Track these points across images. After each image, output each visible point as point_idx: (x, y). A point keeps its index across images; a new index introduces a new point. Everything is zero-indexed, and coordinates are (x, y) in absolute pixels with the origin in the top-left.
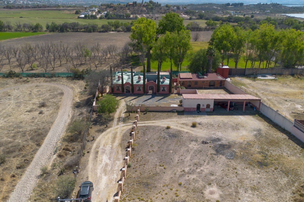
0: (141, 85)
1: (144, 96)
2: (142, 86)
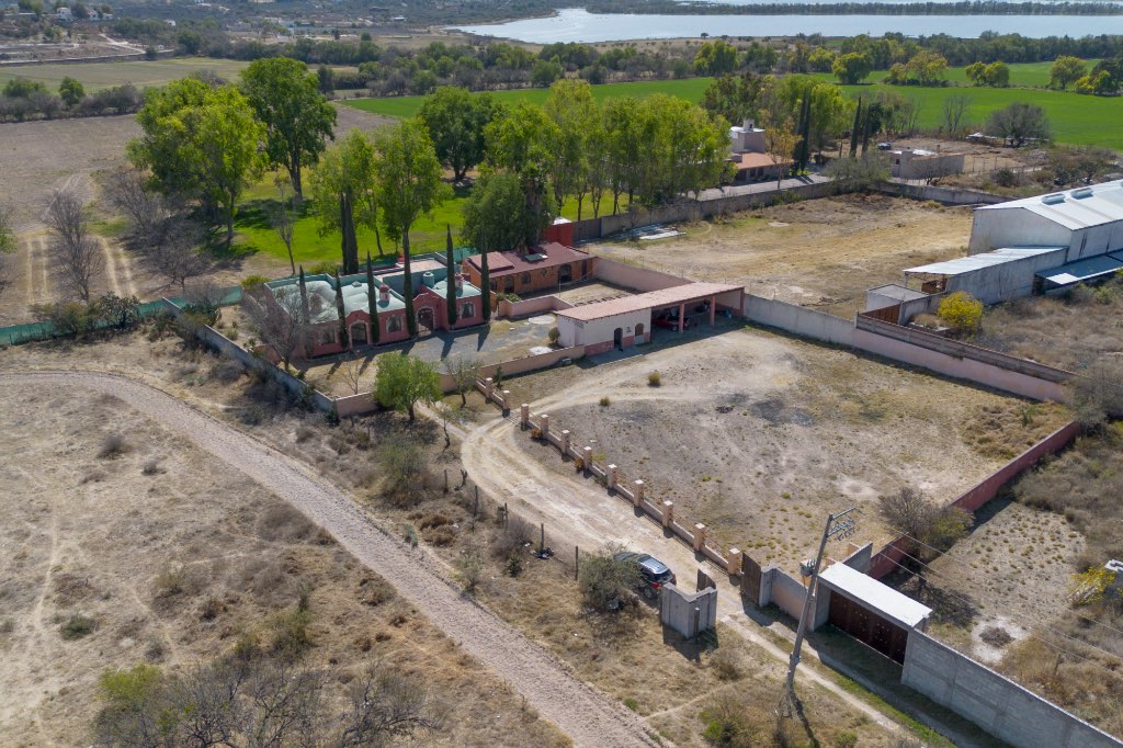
0: (397, 312)
1: (416, 344)
2: (404, 315)
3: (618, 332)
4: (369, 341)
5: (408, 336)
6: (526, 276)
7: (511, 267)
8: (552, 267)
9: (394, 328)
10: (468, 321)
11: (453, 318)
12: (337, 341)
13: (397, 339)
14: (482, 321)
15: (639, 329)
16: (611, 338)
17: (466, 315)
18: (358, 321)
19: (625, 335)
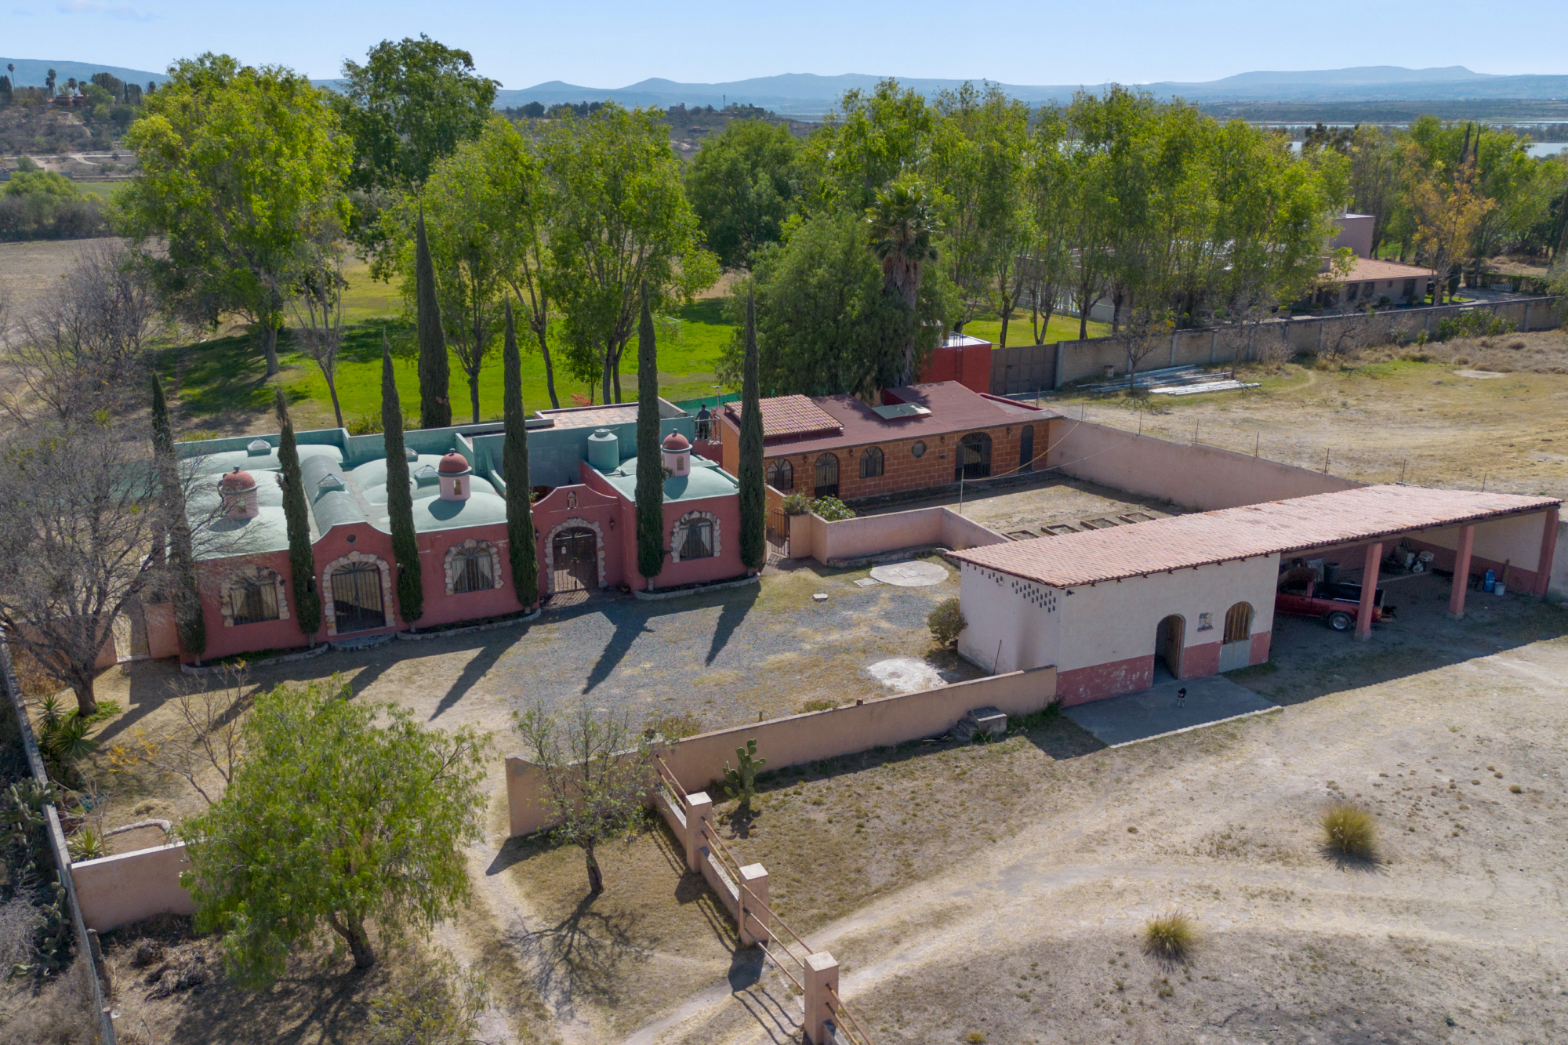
0: (483, 534)
1: (534, 632)
2: (502, 543)
3: (1170, 630)
4: (390, 617)
5: (511, 604)
6: (873, 458)
7: (835, 432)
8: (942, 437)
9: (472, 580)
10: (699, 569)
11: (652, 558)
12: (285, 614)
13: (481, 613)
14: (738, 568)
15: (1238, 621)
16: (1145, 646)
17: (694, 549)
18: (355, 557)
19: (1191, 638)
